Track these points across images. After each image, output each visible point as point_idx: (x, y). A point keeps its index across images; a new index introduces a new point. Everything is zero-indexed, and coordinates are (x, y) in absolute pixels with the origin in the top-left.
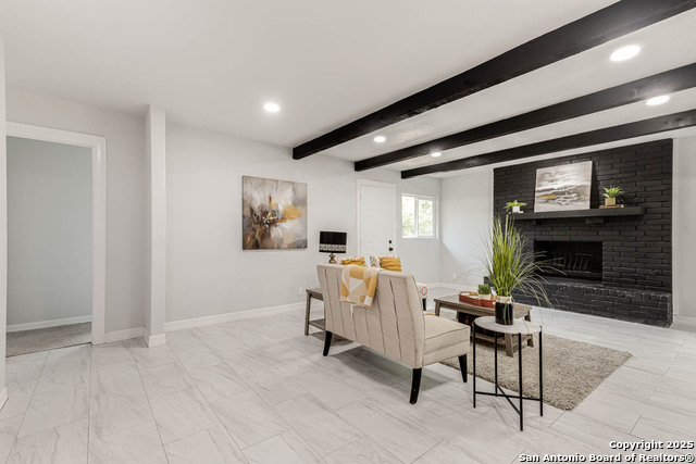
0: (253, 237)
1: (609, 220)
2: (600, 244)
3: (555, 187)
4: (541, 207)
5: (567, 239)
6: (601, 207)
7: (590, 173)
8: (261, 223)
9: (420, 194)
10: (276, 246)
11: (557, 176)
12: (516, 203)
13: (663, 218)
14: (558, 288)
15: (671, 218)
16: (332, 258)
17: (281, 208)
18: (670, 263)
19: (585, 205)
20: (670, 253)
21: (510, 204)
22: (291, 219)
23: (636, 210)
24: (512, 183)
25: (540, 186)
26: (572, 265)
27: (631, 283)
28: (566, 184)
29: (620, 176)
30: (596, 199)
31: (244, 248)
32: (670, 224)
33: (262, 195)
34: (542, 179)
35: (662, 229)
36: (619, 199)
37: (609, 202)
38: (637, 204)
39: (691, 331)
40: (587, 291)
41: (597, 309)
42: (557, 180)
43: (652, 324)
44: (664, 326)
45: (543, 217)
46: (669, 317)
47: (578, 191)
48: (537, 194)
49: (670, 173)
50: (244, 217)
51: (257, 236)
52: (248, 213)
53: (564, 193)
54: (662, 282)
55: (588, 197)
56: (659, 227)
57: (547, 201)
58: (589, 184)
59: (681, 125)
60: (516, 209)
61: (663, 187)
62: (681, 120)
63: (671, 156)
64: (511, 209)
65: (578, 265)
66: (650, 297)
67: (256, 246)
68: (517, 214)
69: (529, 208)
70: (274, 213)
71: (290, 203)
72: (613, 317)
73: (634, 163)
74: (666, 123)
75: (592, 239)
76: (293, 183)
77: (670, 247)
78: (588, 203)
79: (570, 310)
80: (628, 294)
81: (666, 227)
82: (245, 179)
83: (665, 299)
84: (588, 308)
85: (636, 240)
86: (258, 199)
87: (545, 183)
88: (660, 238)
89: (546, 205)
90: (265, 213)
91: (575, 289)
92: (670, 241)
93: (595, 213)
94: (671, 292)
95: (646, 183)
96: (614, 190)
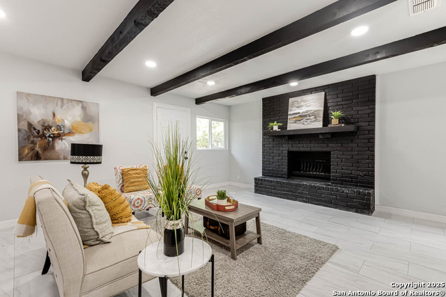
0: (33, 149)
1: (335, 136)
2: (328, 153)
3: (301, 111)
4: (292, 126)
5: (308, 149)
6: (329, 126)
7: (323, 101)
8: (43, 136)
9: (213, 116)
10: (62, 157)
11: (302, 104)
12: (275, 123)
13: (369, 134)
14: (301, 186)
15: (374, 134)
16: (85, 169)
17: (67, 123)
18: (373, 167)
19: (319, 125)
20: (373, 159)
21: (271, 124)
22: (81, 133)
23: (351, 128)
24: (274, 109)
25: (291, 111)
26: (313, 169)
27: (349, 181)
28: (308, 109)
29: (342, 103)
30: (326, 120)
31: (21, 159)
32: (374, 138)
33: (43, 111)
34: (293, 105)
35: (369, 142)
36: (341, 119)
37: (335, 122)
38: (353, 124)
39: (386, 218)
40: (320, 188)
41: (325, 202)
42: (302, 106)
43: (361, 213)
44: (368, 214)
45: (292, 133)
46: (372, 207)
47: (314, 114)
48: (289, 117)
49: (374, 101)
50: (19, 130)
51: (37, 148)
52: (25, 127)
53: (306, 116)
54: (368, 181)
55: (321, 119)
56: (367, 141)
57: (295, 122)
58: (322, 109)
59: (379, 57)
60: (276, 128)
61: (370, 111)
62: (378, 53)
63: (375, 88)
64: (272, 128)
65: (316, 169)
66: (360, 192)
67: (37, 157)
68: (276, 131)
69: (284, 127)
70: (59, 128)
71: (79, 119)
72: (336, 208)
73: (351, 94)
74: (368, 56)
75: (324, 150)
76: (81, 102)
77: (373, 155)
78: (321, 123)
79: (308, 202)
80: (346, 191)
81: (371, 141)
82: (19, 95)
83: (369, 194)
84: (320, 201)
85: (352, 151)
86: (38, 114)
87: (294, 109)
88: (367, 149)
89: (294, 124)
90: (48, 128)
91: (312, 187)
92: (373, 151)
93: (326, 130)
94: (373, 188)
95: (359, 108)
96: (338, 113)
